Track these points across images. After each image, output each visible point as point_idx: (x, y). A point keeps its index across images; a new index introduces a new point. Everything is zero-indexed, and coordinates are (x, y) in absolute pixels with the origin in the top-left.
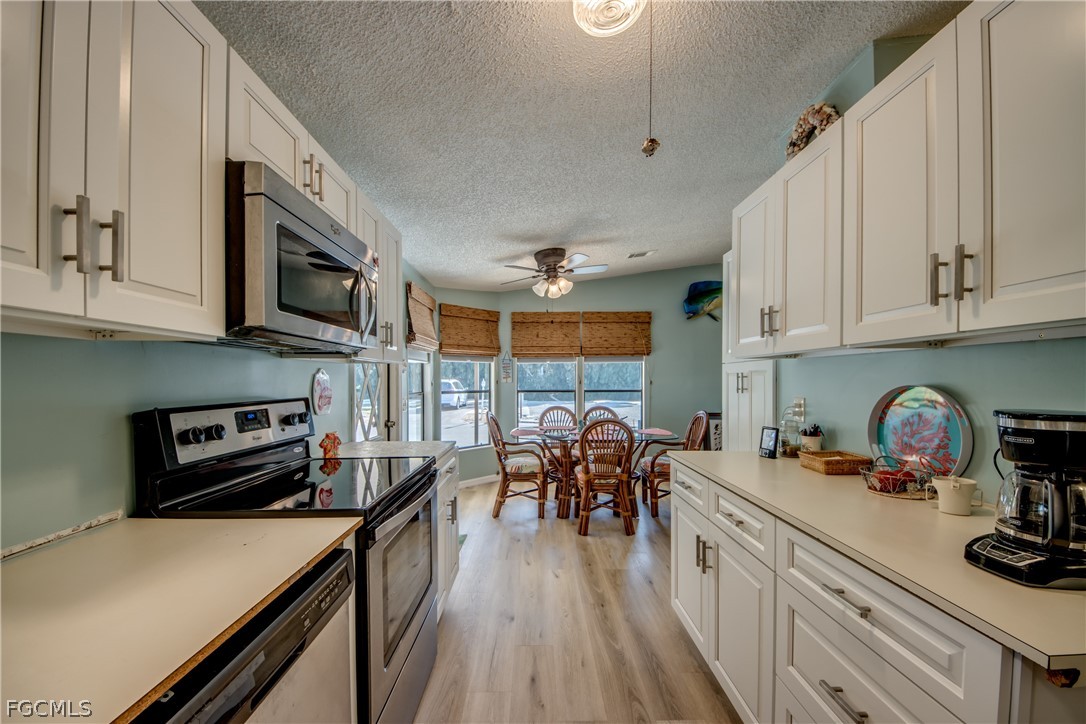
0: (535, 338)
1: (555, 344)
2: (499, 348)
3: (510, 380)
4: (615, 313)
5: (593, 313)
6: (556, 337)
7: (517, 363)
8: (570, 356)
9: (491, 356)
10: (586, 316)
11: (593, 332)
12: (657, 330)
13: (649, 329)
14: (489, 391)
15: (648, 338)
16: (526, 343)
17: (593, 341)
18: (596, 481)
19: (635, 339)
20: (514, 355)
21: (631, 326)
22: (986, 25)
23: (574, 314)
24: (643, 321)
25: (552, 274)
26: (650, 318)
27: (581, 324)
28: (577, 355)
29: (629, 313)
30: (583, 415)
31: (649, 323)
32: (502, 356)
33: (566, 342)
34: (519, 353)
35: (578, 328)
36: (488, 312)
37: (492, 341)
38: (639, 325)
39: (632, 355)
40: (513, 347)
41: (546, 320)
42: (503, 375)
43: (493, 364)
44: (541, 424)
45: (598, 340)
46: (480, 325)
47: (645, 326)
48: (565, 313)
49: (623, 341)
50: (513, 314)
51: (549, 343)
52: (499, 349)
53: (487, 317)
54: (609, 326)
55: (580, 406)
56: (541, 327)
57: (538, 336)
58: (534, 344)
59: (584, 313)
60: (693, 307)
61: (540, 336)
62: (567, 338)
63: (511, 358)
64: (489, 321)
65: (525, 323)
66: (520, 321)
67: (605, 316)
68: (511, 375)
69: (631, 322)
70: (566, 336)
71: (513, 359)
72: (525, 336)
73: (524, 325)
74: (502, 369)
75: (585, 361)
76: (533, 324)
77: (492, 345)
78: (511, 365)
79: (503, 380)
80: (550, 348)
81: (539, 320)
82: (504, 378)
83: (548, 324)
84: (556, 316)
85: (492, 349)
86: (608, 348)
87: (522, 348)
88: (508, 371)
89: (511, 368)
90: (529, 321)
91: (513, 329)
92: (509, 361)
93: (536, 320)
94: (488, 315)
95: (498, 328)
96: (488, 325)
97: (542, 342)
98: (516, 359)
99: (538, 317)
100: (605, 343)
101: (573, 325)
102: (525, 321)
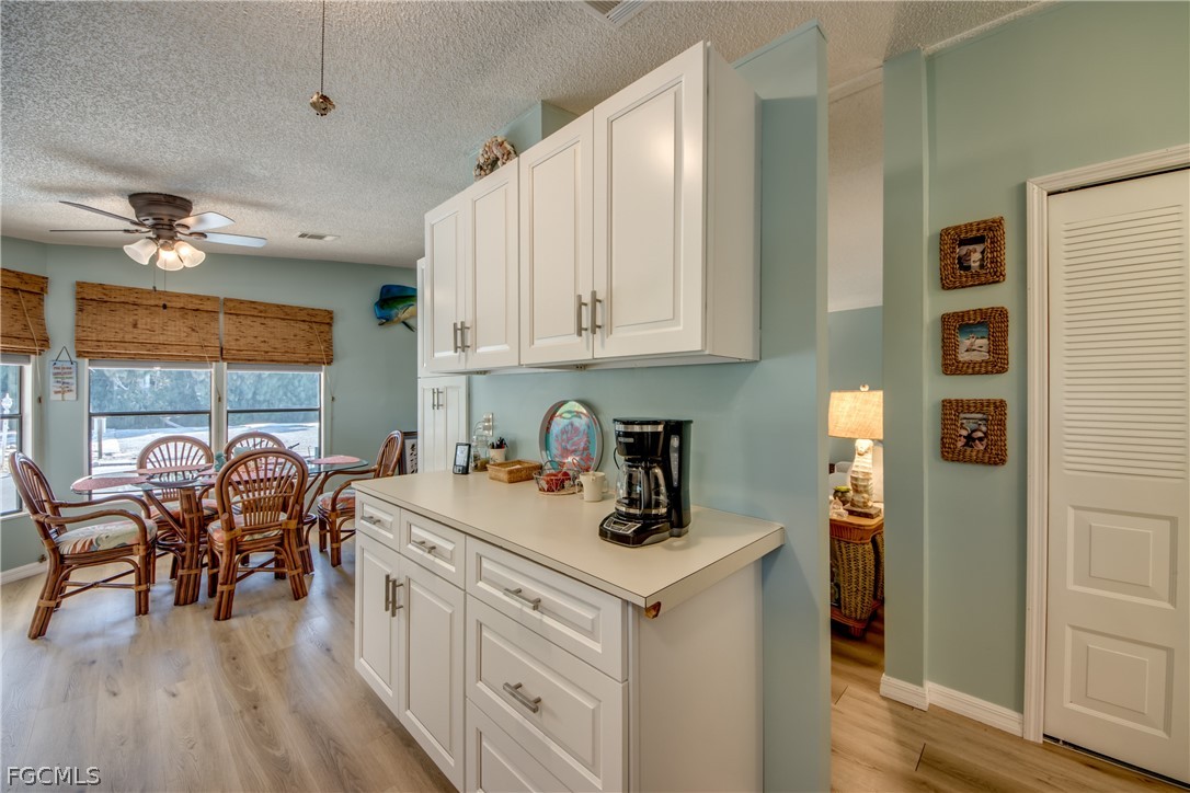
0: (129, 329)
1: (172, 340)
2: (46, 340)
3: (70, 396)
4: (278, 306)
5: (242, 302)
6: (175, 330)
7: (86, 367)
8: (200, 361)
9: (25, 355)
10: (231, 305)
11: (243, 329)
12: (342, 333)
13: (330, 331)
14: (20, 417)
15: (329, 344)
16: (110, 336)
17: (242, 341)
18: (246, 538)
19: (310, 344)
20: (80, 354)
21: (305, 326)
22: (610, 123)
23: (208, 298)
24: (323, 321)
25: (165, 233)
26: (332, 318)
27: (221, 316)
28: (213, 359)
29: (302, 309)
30: (225, 446)
31: (330, 324)
32: (51, 355)
33: (194, 339)
34: (88, 349)
35: (217, 320)
36: (18, 275)
37: (26, 327)
38: (314, 326)
39: (306, 363)
40: (79, 340)
41: (153, 303)
42: (53, 385)
43: (28, 369)
44: (142, 465)
45: (250, 340)
47: (326, 328)
48: (190, 296)
49: (292, 344)
50: (80, 285)
51: (162, 339)
52: (45, 342)
53: (16, 283)
54: (268, 322)
55: (219, 433)
56: (141, 312)
57: (135, 326)
58: (128, 337)
59: (226, 300)
60: (386, 312)
61: (139, 326)
62: (194, 334)
63: (74, 359)
64: (15, 290)
65: (106, 302)
66: (94, 297)
67: (262, 308)
68: (74, 388)
69: (304, 321)
70: (193, 330)
71: (80, 360)
72: (108, 324)
73: (104, 305)
74: (51, 376)
75: (228, 368)
76: (127, 306)
77: (27, 335)
78: (74, 370)
79: (54, 397)
80: (160, 347)
81: (139, 301)
82: (56, 392)
83: (157, 309)
84: (174, 299)
85: (27, 342)
86: (267, 352)
87: (100, 344)
88: (66, 381)
89: (74, 375)
90: (117, 300)
91: (80, 310)
92: (69, 365)
93: (131, 300)
94: (17, 281)
95: (42, 306)
96: (14, 296)
97: (144, 337)
98: (87, 360)
99: (136, 295)
100: (262, 344)
101: (205, 315)
102: (106, 298)
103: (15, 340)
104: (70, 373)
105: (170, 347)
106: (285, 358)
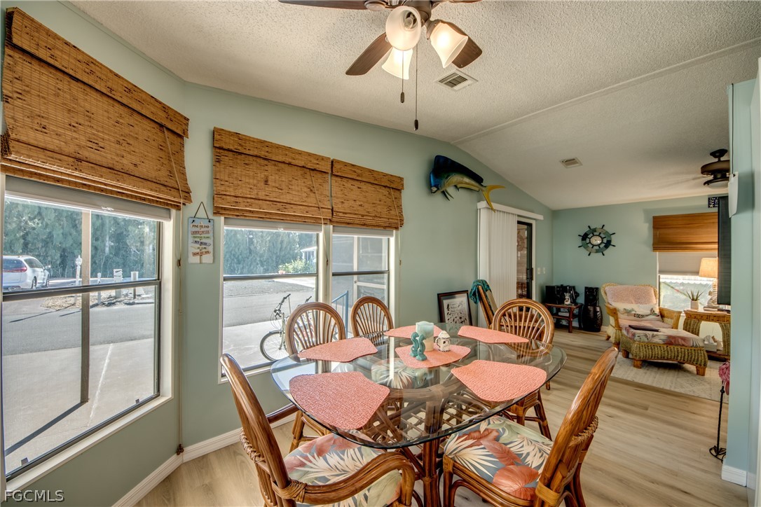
0: (262, 184)
1: (296, 200)
2: (188, 192)
3: (207, 259)
4: (371, 171)
5: (346, 164)
6: (296, 191)
7: (224, 228)
8: (316, 222)
9: (167, 207)
10: (338, 166)
11: (345, 191)
13: (400, 198)
14: (158, 283)
15: (400, 209)
16: (245, 191)
17: (347, 204)
19: (389, 209)
20: (218, 211)
21: (385, 191)
23: (322, 158)
26: (401, 185)
27: (329, 176)
29: (385, 175)
31: (400, 190)
32: (190, 210)
33: (311, 201)
34: (228, 206)
35: (326, 181)
36: (165, 108)
37: (171, 173)
38: (391, 191)
40: (218, 195)
41: (280, 159)
42: (192, 247)
45: (351, 203)
46: (144, 130)
47: (397, 193)
48: (310, 154)
49: (379, 209)
50: (217, 130)
51: (286, 198)
52: (187, 194)
53: (161, 117)
54: (362, 185)
56: (271, 168)
57: (266, 182)
58: (262, 195)
59: (336, 161)
60: (438, 181)
61: (269, 183)
62: (312, 194)
63: (211, 217)
64: (161, 126)
65: (241, 154)
66: (231, 148)
67: (359, 171)
68: (210, 249)
69: (385, 187)
70: (311, 190)
71: (216, 218)
72: (243, 179)
73: (239, 157)
74: (190, 235)
75: (333, 231)
76: (258, 160)
77: (171, 183)
78: (210, 229)
79: (194, 260)
80: (288, 206)
81: (269, 156)
82: (195, 254)
83: (283, 165)
84: (297, 156)
85: (174, 192)
86: (363, 216)
87: (237, 200)
88: (204, 241)
89: (211, 235)
90: (251, 153)
91: (217, 161)
92: (205, 223)
93: (263, 154)
94: (163, 115)
95: (183, 151)
96: (160, 134)
97: (274, 195)
98: (222, 218)
99: (267, 149)
100: (360, 208)
101: (319, 175)
102: (242, 150)
103: (163, 188)
104: (208, 232)
105: (294, 207)
106: (374, 222)
